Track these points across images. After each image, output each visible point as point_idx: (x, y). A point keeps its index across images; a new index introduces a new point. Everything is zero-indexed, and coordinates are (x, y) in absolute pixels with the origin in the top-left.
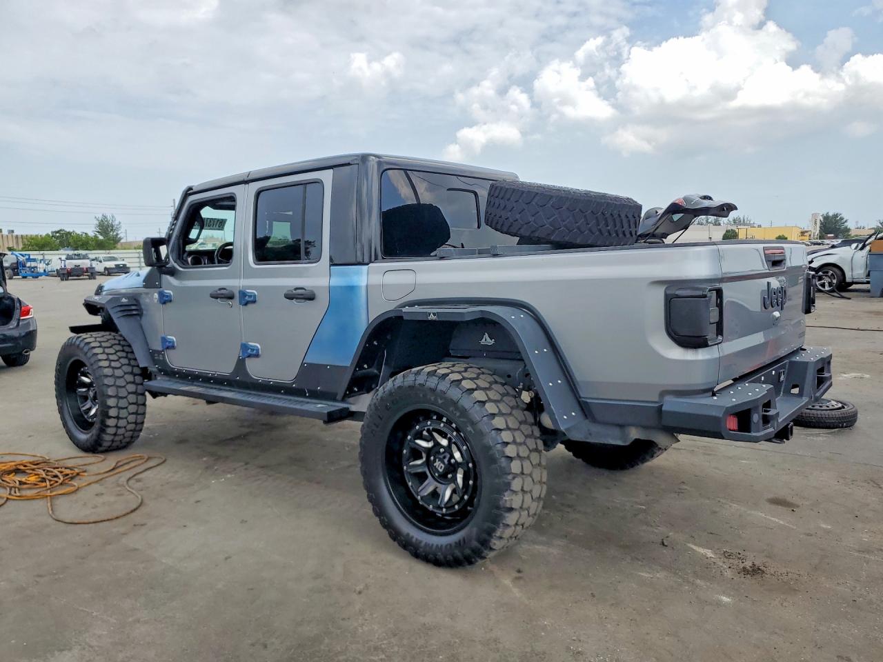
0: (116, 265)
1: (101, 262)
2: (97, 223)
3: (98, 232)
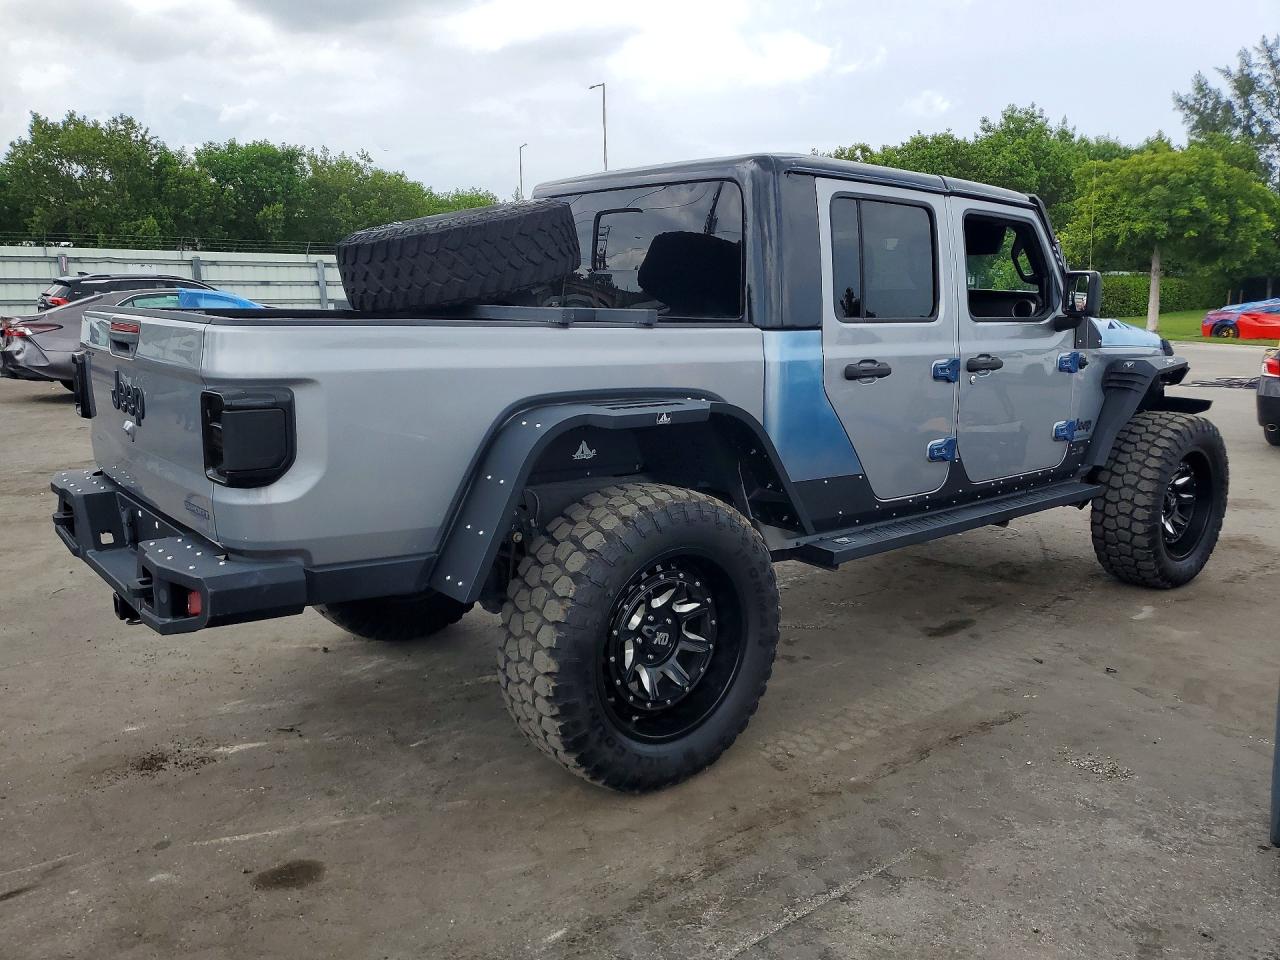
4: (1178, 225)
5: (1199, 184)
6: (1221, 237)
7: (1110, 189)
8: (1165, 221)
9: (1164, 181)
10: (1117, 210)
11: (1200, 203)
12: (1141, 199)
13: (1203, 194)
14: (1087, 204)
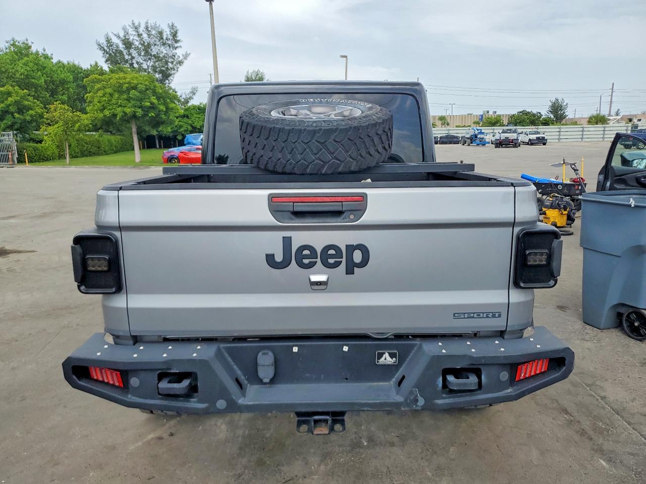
0: (537, 138)
1: (527, 135)
2: (551, 104)
3: (550, 111)
4: (146, 110)
5: (151, 91)
6: (163, 116)
7: (108, 90)
8: (140, 108)
9: (135, 88)
10: (114, 101)
11: (154, 100)
12: (125, 96)
13: (153, 96)
14: (95, 98)
